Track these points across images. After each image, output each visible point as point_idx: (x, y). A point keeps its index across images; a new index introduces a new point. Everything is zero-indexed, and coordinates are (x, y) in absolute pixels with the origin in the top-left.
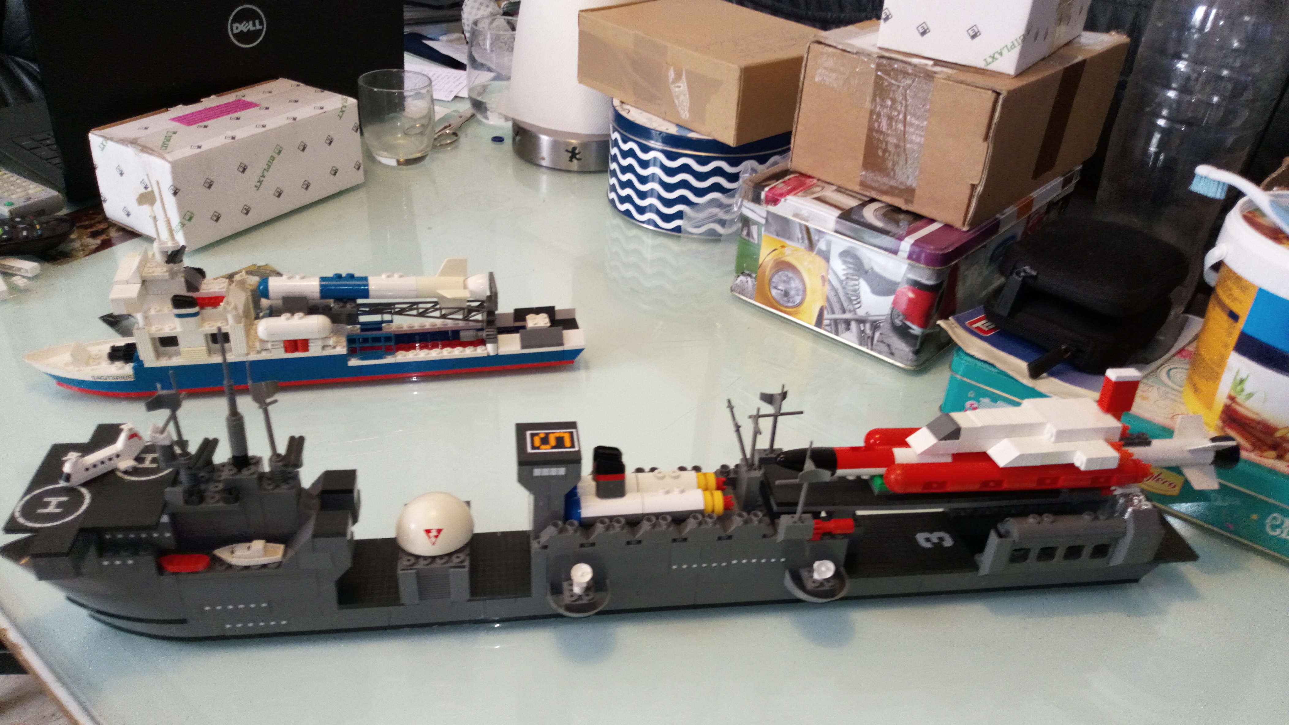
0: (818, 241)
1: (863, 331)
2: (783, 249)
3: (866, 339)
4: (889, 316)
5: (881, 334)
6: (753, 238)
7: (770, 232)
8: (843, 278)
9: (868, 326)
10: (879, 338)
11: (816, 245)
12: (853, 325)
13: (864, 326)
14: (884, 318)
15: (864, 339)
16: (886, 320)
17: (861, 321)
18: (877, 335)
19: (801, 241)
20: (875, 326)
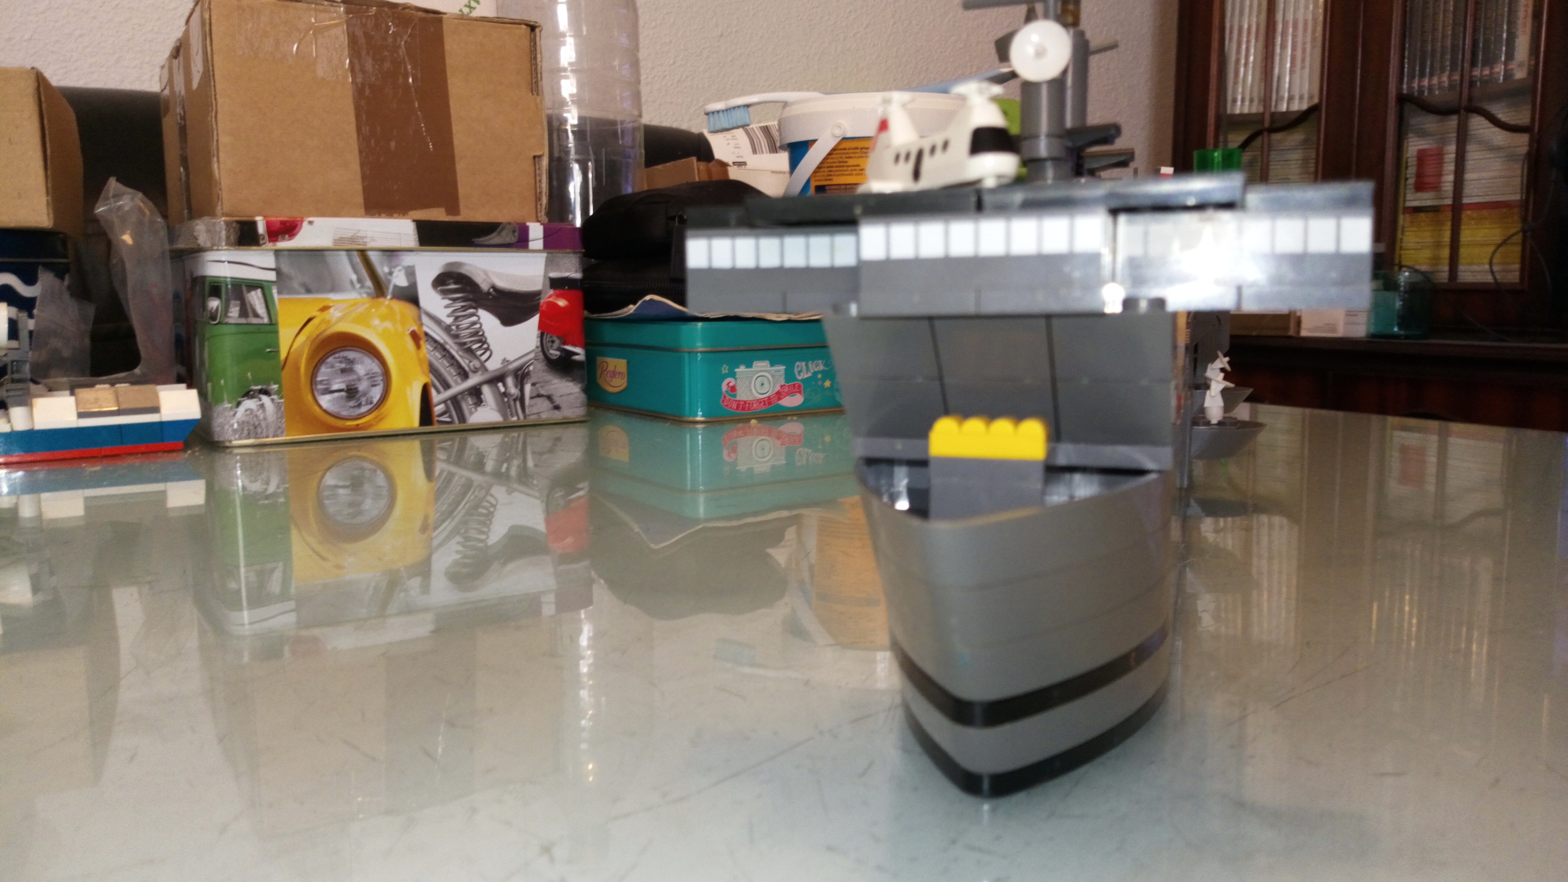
0: (391, 273)
1: (505, 394)
2: (326, 312)
3: (512, 403)
4: (540, 349)
5: (533, 384)
6: (256, 315)
7: (291, 291)
8: (449, 321)
9: (510, 381)
10: (531, 390)
11: (389, 281)
12: (486, 391)
13: (505, 385)
14: (532, 356)
15: (509, 407)
16: (536, 359)
17: (498, 379)
18: (528, 388)
19: (358, 286)
20: (521, 375)
